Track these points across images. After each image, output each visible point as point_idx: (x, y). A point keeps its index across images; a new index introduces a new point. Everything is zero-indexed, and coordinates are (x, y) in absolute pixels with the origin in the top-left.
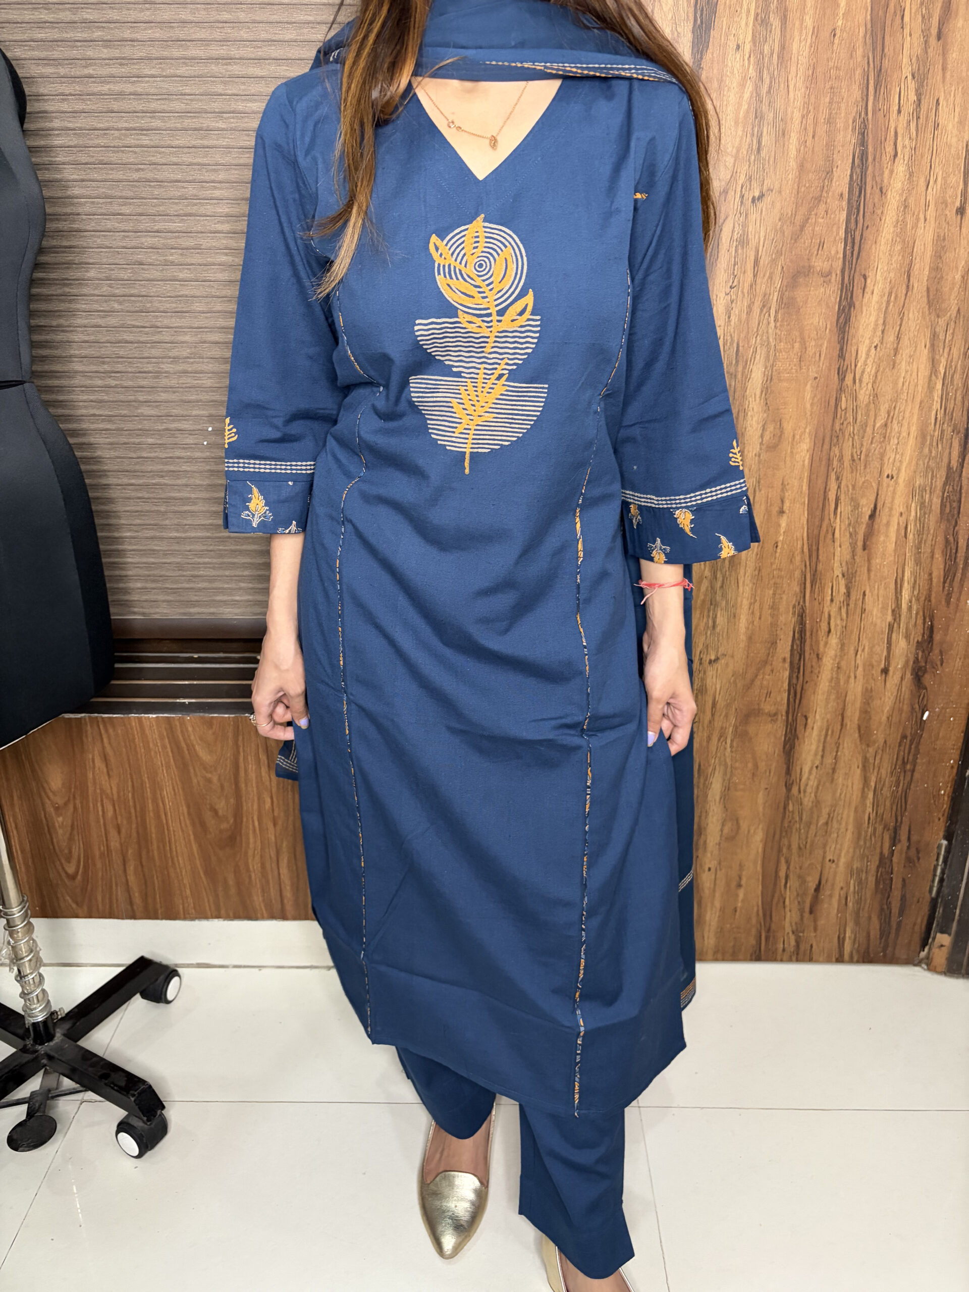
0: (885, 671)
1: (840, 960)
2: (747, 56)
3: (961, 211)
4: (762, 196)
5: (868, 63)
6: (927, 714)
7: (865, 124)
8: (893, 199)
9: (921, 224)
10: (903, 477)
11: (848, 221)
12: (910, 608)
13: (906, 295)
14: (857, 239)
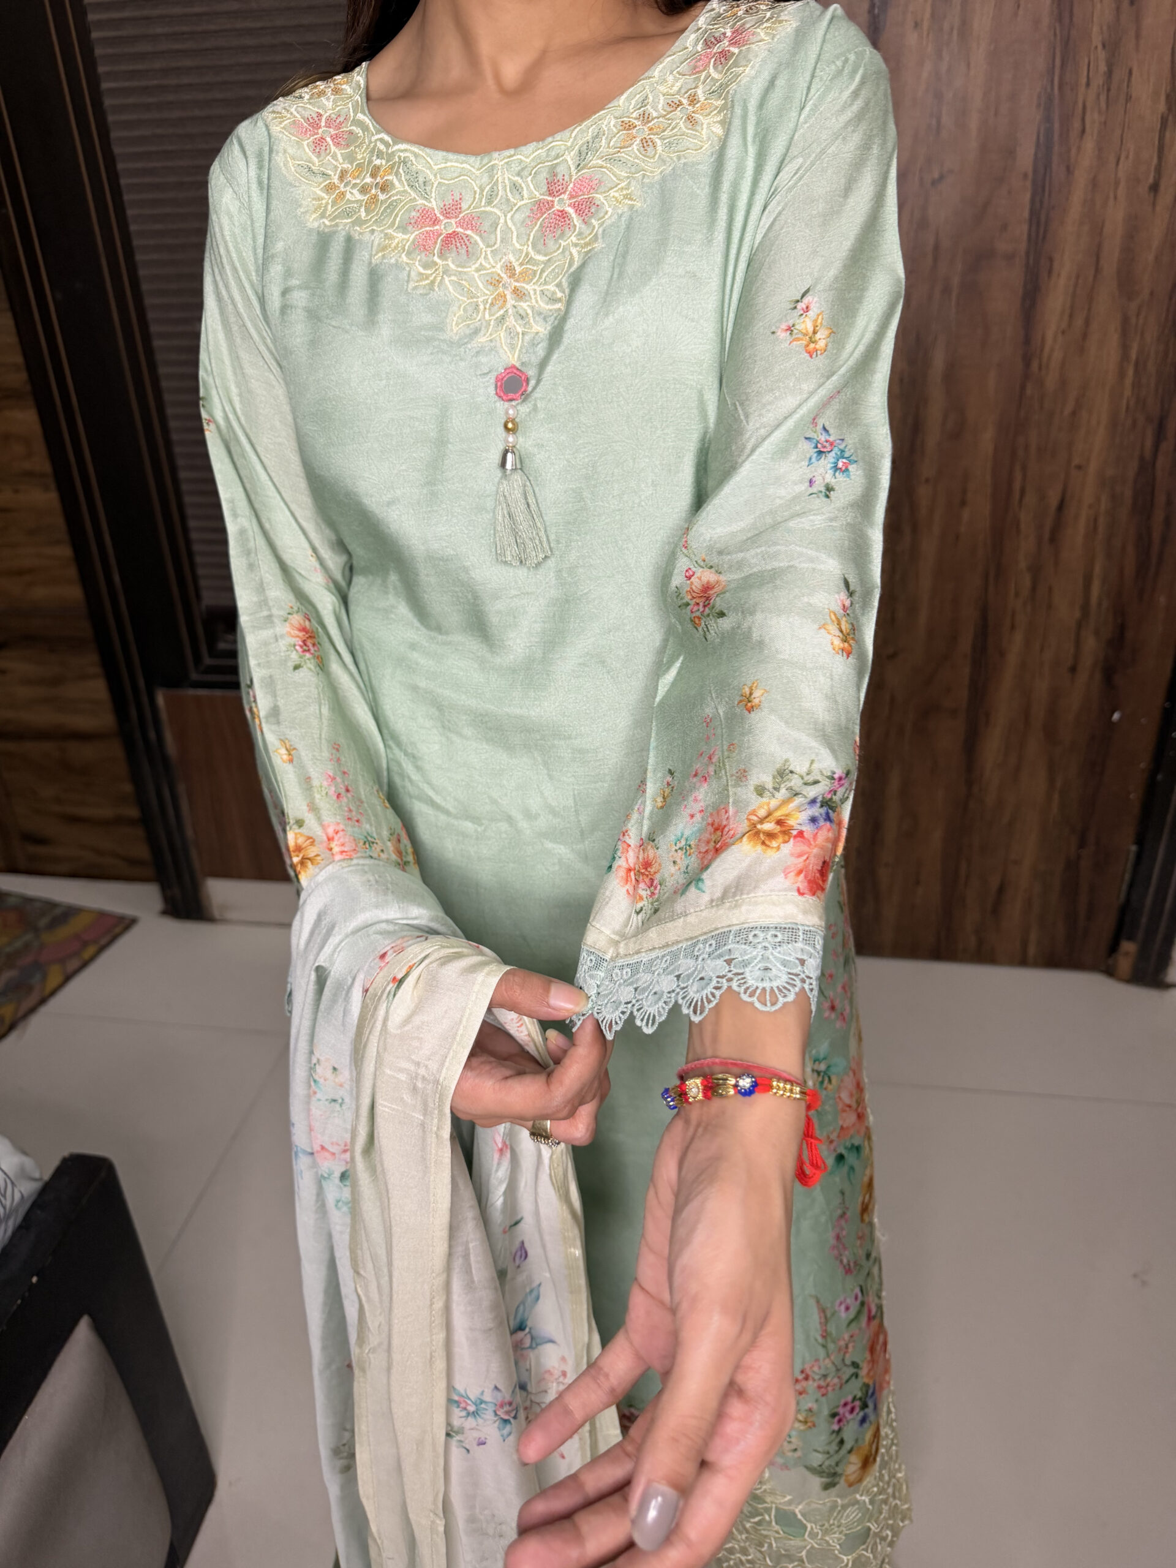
0: (1073, 669)
1: (1023, 961)
2: (925, 33)
3: (1155, 188)
4: (942, 177)
5: (1055, 34)
6: (1116, 716)
7: (1050, 98)
8: (1081, 178)
9: (1111, 202)
10: (1093, 467)
11: (1033, 201)
12: (1099, 605)
13: (1095, 276)
14: (1043, 218)
